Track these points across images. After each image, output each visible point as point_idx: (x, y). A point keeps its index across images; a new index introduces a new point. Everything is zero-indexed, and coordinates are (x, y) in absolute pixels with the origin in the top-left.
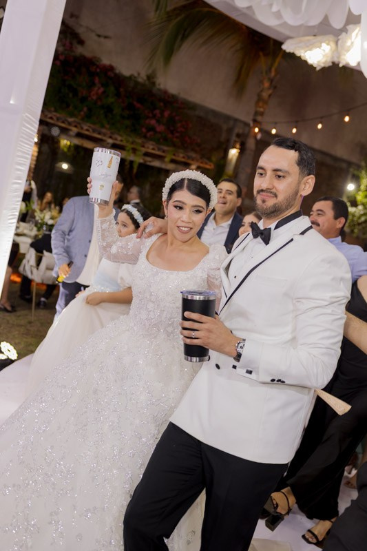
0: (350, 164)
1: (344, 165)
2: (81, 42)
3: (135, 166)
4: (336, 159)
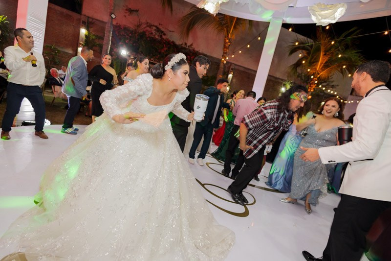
0: (282, 80)
1: (280, 81)
2: (165, 34)
4: (276, 78)
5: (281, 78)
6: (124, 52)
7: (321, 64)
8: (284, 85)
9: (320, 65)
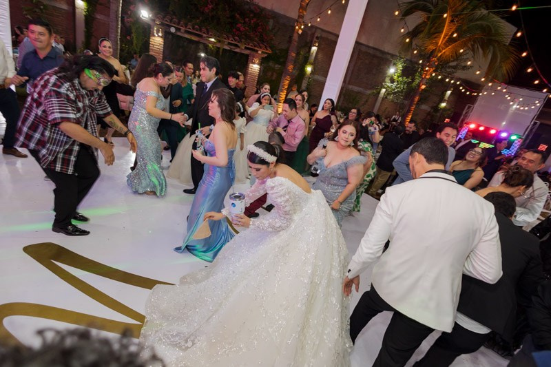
0: (393, 56)
1: (389, 57)
3: (221, 51)
4: (383, 53)
5: (390, 52)
6: (145, 14)
7: (445, 35)
8: (395, 64)
9: (444, 38)
